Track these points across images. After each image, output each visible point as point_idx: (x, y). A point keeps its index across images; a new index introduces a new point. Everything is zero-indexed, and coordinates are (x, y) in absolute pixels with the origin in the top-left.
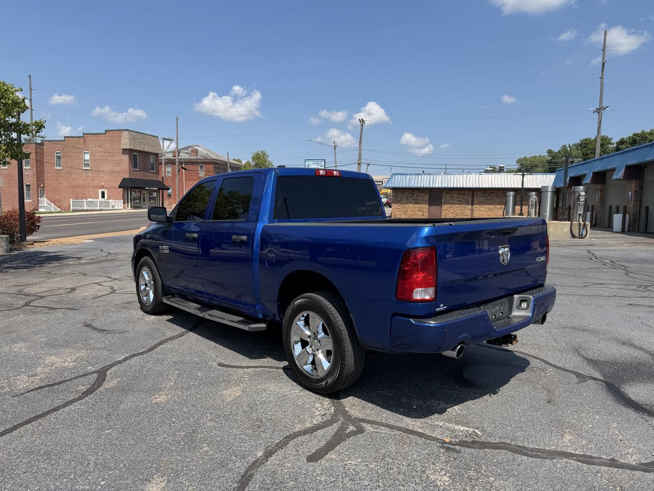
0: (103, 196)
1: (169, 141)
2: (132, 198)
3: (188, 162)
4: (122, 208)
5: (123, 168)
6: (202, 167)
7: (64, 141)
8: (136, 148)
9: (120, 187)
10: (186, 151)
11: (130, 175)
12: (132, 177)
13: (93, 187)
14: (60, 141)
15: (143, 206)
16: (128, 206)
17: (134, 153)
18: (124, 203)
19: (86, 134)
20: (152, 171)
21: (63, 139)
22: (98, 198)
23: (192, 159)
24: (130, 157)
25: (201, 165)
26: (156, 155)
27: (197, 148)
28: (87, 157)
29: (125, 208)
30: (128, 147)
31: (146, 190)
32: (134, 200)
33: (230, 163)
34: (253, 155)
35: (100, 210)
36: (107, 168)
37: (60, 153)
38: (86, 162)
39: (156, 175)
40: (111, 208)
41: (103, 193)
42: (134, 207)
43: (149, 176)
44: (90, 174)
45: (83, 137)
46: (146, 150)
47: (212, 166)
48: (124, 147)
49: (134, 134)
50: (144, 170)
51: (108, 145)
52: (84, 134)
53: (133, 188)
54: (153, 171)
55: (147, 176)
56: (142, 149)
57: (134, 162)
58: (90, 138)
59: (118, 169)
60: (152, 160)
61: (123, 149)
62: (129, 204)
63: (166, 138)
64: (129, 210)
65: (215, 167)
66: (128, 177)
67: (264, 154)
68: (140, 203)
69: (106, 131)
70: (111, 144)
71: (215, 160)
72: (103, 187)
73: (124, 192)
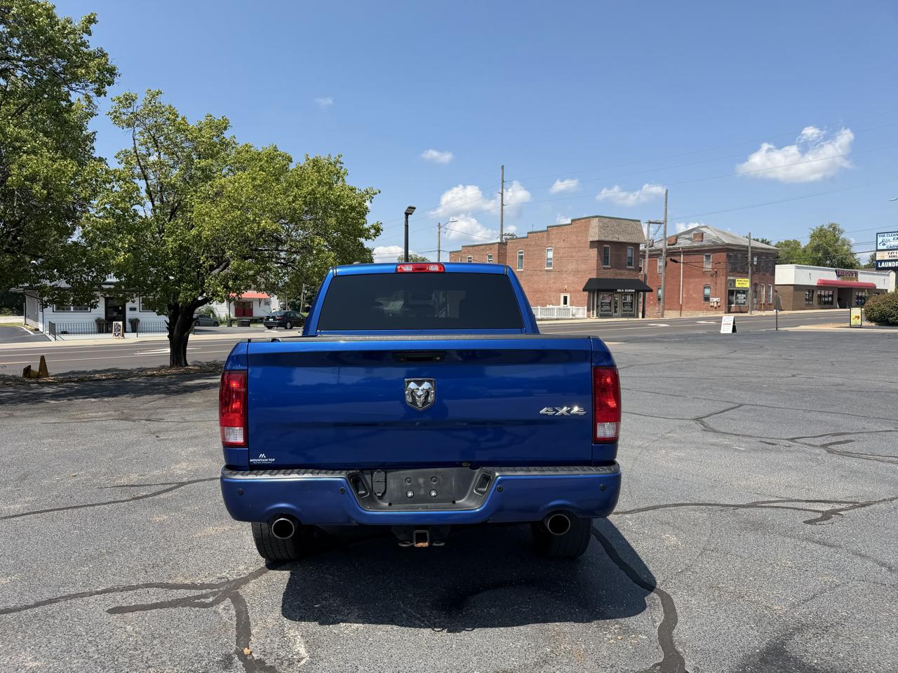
0: (565, 302)
1: (658, 225)
2: (599, 304)
3: (688, 252)
4: (586, 317)
5: (589, 265)
6: (708, 257)
7: (527, 237)
8: (607, 239)
9: (584, 290)
10: (687, 236)
11: (597, 276)
12: (600, 277)
13: (555, 291)
14: (524, 238)
15: (614, 314)
16: (593, 313)
17: (605, 246)
18: (588, 310)
19: (550, 227)
20: (628, 267)
21: (526, 236)
22: (559, 305)
23: (694, 247)
24: (598, 251)
25: (707, 254)
26: (637, 245)
27: (704, 230)
28: (550, 255)
29: (589, 317)
30: (596, 239)
31: (619, 293)
32: (602, 306)
33: (752, 248)
34: (812, 232)
35: (557, 319)
36: (571, 267)
37: (522, 252)
38: (549, 261)
39: (634, 273)
40: (571, 317)
41: (565, 298)
42: (602, 316)
43: (625, 275)
44: (552, 275)
45: (547, 231)
46: (622, 239)
47: (724, 255)
48: (591, 239)
49: (606, 220)
50: (618, 266)
51: (574, 238)
52: (548, 227)
53: (599, 291)
54: (631, 267)
55: (621, 275)
56: (615, 240)
57: (604, 258)
58: (555, 231)
59: (583, 267)
60: (629, 253)
61: (591, 242)
62: (595, 312)
63: (652, 221)
64: (594, 319)
65: (728, 256)
66: (595, 277)
67: (834, 228)
68: (610, 311)
69: (572, 221)
70: (577, 236)
71: (728, 244)
72: (566, 291)
73: (589, 297)
